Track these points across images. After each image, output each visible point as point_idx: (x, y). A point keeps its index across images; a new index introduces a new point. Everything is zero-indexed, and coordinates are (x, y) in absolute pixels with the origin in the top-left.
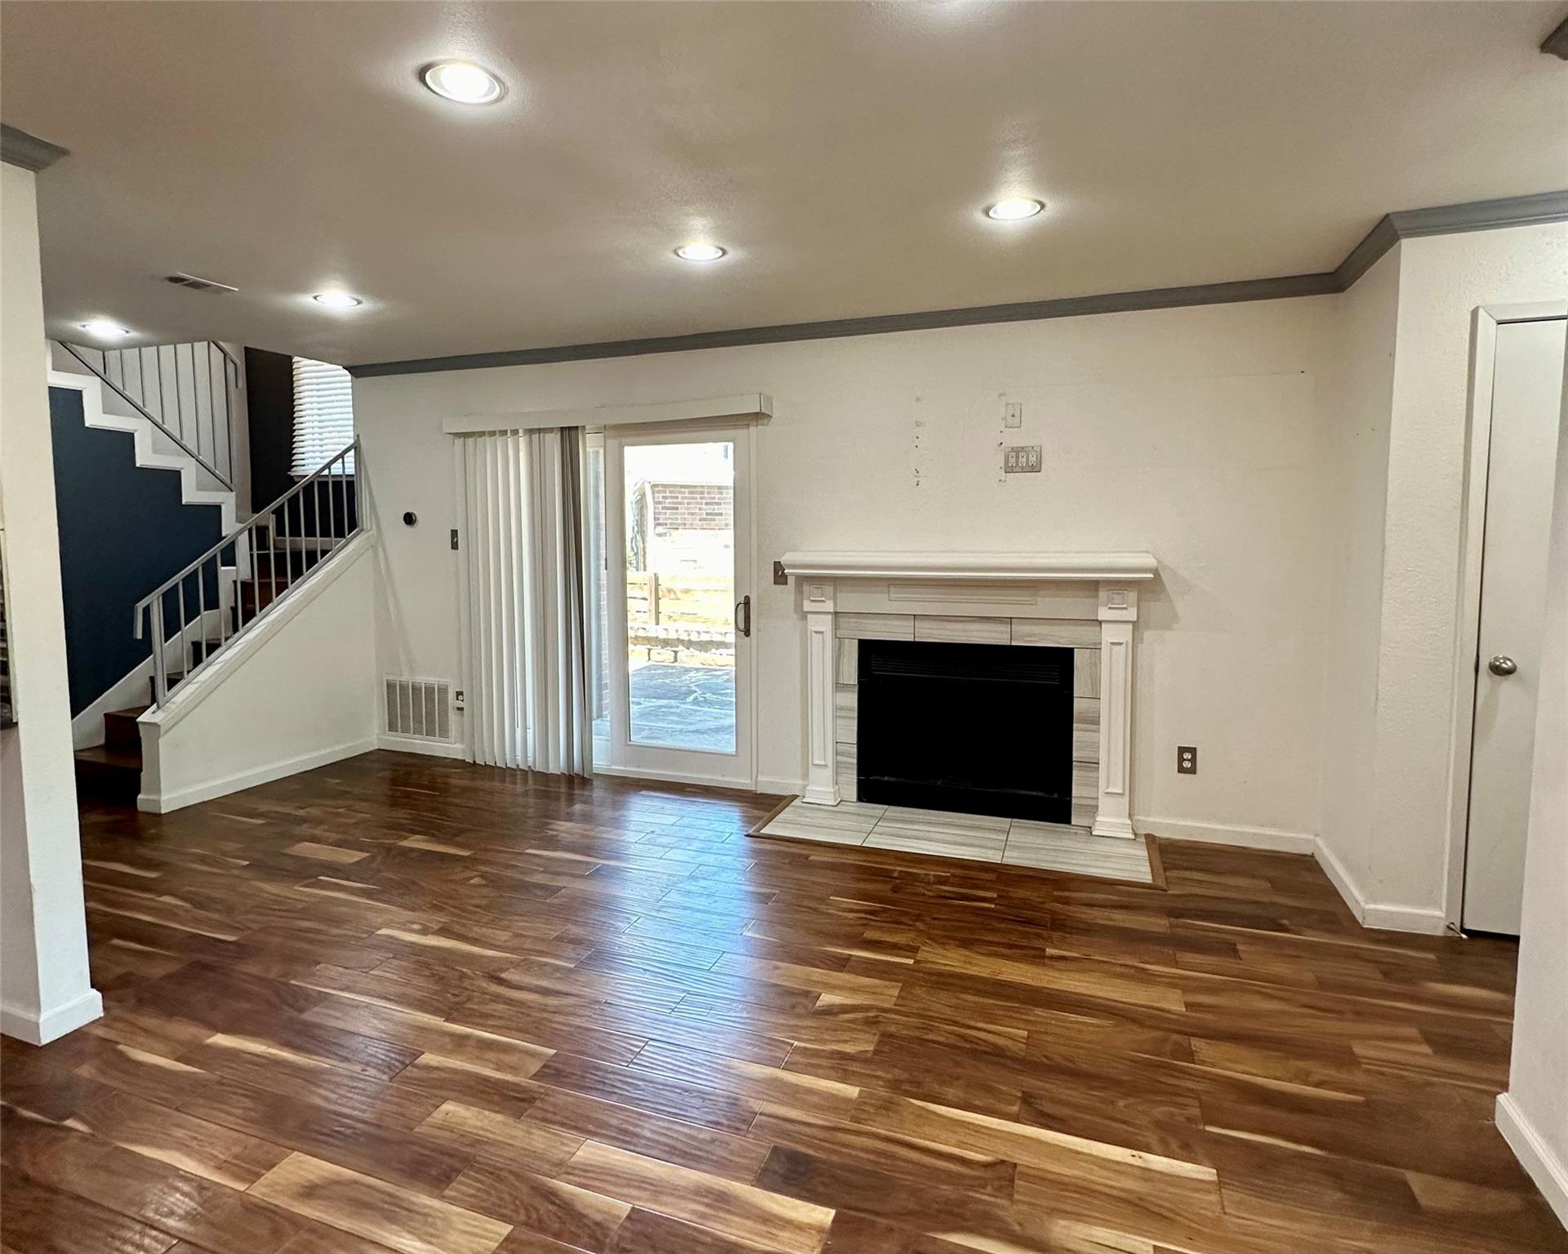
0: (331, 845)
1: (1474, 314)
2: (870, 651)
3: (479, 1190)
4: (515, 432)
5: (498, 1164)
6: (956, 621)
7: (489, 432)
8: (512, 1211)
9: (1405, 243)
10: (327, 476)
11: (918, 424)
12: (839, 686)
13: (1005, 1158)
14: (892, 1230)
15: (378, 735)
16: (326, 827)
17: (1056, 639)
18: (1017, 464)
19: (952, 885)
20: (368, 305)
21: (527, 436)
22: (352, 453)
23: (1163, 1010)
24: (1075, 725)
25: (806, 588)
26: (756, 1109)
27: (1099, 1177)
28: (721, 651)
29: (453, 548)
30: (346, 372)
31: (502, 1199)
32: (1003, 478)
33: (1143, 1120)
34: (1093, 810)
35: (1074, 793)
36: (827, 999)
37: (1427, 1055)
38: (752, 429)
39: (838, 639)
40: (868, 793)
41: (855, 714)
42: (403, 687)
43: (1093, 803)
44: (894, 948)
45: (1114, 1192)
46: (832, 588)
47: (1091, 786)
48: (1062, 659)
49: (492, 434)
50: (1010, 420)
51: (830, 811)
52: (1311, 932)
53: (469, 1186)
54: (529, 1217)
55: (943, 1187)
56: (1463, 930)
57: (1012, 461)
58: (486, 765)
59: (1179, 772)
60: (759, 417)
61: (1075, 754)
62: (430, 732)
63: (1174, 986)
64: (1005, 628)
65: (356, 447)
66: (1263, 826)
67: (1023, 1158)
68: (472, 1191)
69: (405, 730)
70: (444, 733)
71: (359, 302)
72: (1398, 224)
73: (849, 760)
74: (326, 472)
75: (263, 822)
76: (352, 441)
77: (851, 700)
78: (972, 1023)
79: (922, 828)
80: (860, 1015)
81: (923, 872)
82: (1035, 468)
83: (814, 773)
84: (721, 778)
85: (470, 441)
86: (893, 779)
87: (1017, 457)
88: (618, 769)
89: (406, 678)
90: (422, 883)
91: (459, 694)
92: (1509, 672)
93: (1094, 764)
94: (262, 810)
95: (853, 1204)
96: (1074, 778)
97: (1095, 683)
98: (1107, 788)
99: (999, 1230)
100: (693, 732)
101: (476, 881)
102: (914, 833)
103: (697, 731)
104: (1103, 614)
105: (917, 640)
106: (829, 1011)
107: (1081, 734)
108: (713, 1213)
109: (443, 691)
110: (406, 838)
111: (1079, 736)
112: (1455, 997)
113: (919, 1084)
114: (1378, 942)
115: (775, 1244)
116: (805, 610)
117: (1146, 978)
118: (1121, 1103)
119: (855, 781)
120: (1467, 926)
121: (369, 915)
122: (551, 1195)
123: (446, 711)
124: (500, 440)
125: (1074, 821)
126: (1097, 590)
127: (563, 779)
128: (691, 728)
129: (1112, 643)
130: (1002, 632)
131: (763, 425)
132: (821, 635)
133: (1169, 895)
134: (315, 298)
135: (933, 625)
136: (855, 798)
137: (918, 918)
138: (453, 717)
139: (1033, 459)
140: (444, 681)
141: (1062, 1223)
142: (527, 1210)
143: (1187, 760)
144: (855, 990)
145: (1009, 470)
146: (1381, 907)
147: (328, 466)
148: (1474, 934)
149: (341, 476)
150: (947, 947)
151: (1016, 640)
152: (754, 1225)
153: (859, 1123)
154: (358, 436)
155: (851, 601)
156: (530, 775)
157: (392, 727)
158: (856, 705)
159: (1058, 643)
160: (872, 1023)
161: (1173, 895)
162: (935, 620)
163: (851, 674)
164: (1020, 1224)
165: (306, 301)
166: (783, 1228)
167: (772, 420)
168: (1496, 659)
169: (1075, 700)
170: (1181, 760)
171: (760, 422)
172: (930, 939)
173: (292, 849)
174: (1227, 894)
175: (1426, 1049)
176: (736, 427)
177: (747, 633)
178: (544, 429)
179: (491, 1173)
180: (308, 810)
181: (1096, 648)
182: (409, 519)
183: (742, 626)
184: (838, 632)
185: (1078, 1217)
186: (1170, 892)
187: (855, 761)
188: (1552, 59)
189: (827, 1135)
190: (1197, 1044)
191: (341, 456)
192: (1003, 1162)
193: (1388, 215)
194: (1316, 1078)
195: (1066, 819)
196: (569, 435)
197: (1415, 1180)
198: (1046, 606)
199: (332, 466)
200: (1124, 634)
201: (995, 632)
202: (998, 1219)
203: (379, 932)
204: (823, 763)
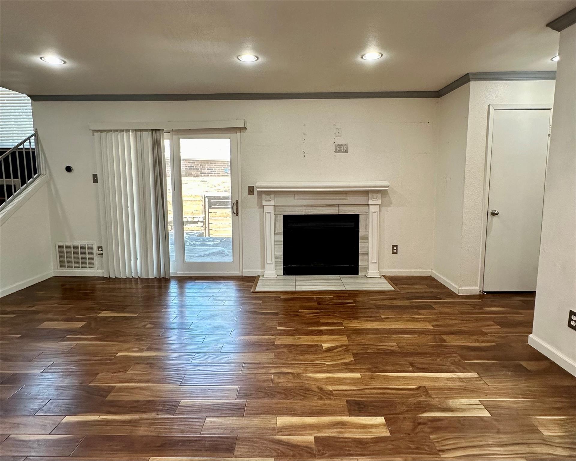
0: (62, 321)
1: (489, 106)
2: (287, 219)
3: (249, 449)
4: (128, 131)
5: (249, 436)
6: (319, 207)
7: (113, 130)
8: (269, 452)
9: (472, 83)
10: (22, 149)
11: (304, 134)
12: (276, 233)
13: (421, 385)
14: (405, 418)
15: (53, 270)
16: (52, 314)
17: (354, 211)
18: (340, 150)
19: (336, 300)
20: (69, 64)
21: (135, 132)
22: (33, 137)
23: (428, 329)
24: (360, 241)
25: (263, 196)
26: (331, 389)
27: (450, 384)
28: (192, 225)
29: (94, 182)
30: (29, 98)
31: (261, 450)
32: (335, 155)
33: (448, 364)
34: (366, 269)
35: (360, 264)
36: (325, 346)
37: (499, 329)
38: (239, 134)
39: (275, 215)
40: (287, 271)
41: (282, 243)
42: (68, 247)
43: (366, 267)
44: (334, 324)
45: (457, 387)
46: (274, 196)
47: (365, 261)
48: (356, 218)
49: (116, 131)
50: (337, 134)
51: (275, 280)
52: (448, 299)
53: (243, 448)
54: (278, 453)
55: (410, 399)
56: (483, 291)
57: (338, 149)
58: (116, 278)
59: (392, 254)
60: (242, 129)
61: (360, 251)
62: (84, 266)
63: (426, 321)
64: (337, 208)
65: (36, 135)
66: (416, 268)
67: (427, 384)
68: (247, 450)
69: (70, 266)
70: (92, 265)
71: (65, 62)
72: (471, 77)
73: (280, 260)
74: (21, 147)
75: (14, 316)
76: (33, 132)
77: (281, 238)
78: (377, 344)
79: (312, 282)
80: (341, 349)
81: (324, 297)
82: (346, 152)
83: (267, 266)
84: (227, 272)
85: (103, 134)
86: (295, 266)
87: (340, 148)
88: (180, 273)
89: (69, 242)
90: (123, 330)
91: (99, 248)
92: (497, 214)
93: (367, 254)
94: (9, 311)
95: (388, 413)
96: (360, 259)
97: (367, 225)
98: (372, 261)
99: (436, 408)
100: (199, 256)
101: (148, 326)
102: (311, 284)
103: (201, 256)
104: (370, 202)
105: (305, 214)
106: (329, 350)
107: (362, 243)
108: (345, 430)
109: (91, 247)
110: (100, 313)
111: (361, 244)
112: (493, 311)
113: (377, 368)
114: (465, 299)
115: (374, 435)
116: (263, 204)
117: (417, 320)
118: (438, 360)
119: (282, 268)
120: (484, 291)
121: (109, 348)
122: (280, 442)
123: (93, 255)
124: (120, 134)
125: (360, 273)
126: (368, 194)
127: (155, 279)
128: (197, 255)
129: (373, 212)
130: (335, 210)
131: (243, 132)
132: (269, 214)
133: (402, 293)
134: (41, 58)
135: (311, 208)
136: (282, 274)
137: (334, 312)
138: (96, 259)
139: (345, 149)
140: (90, 242)
141: (451, 401)
142: (275, 451)
143: (395, 249)
144: (332, 340)
145: (337, 152)
146: (463, 288)
147: (22, 143)
148: (488, 293)
149: (29, 149)
150: (351, 321)
151: (340, 213)
152: (361, 430)
153: (369, 385)
154: (36, 129)
155: (282, 200)
156: (139, 280)
157: (62, 265)
158: (282, 240)
159: (354, 213)
160: (347, 351)
161: (403, 293)
162: (313, 206)
163: (280, 228)
164: (440, 405)
165: (36, 59)
166: (372, 428)
167: (247, 130)
168: (492, 211)
169: (360, 232)
170: (393, 249)
171: (241, 131)
172: (343, 319)
173: (40, 326)
174: (418, 291)
175: (498, 327)
176: (231, 132)
177: (237, 214)
178: (142, 130)
179: (249, 441)
180: (36, 307)
181: (367, 214)
182: (69, 169)
183: (235, 212)
184: (275, 212)
185: (453, 398)
186: (402, 292)
187: (282, 260)
188: (549, 29)
189: (360, 392)
190: (445, 337)
191: (29, 138)
192: (420, 387)
193: (468, 73)
194: (481, 341)
195: (357, 273)
196: (156, 134)
197: (524, 363)
198: (351, 200)
199: (25, 144)
200: (377, 208)
201: (334, 210)
202: (433, 405)
203: (118, 355)
204: (271, 262)
